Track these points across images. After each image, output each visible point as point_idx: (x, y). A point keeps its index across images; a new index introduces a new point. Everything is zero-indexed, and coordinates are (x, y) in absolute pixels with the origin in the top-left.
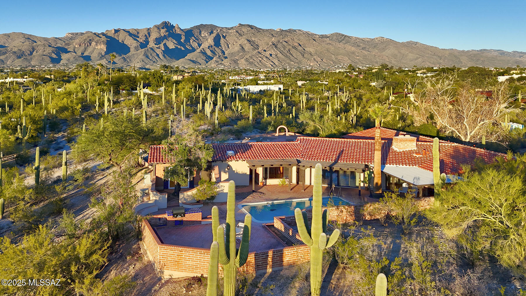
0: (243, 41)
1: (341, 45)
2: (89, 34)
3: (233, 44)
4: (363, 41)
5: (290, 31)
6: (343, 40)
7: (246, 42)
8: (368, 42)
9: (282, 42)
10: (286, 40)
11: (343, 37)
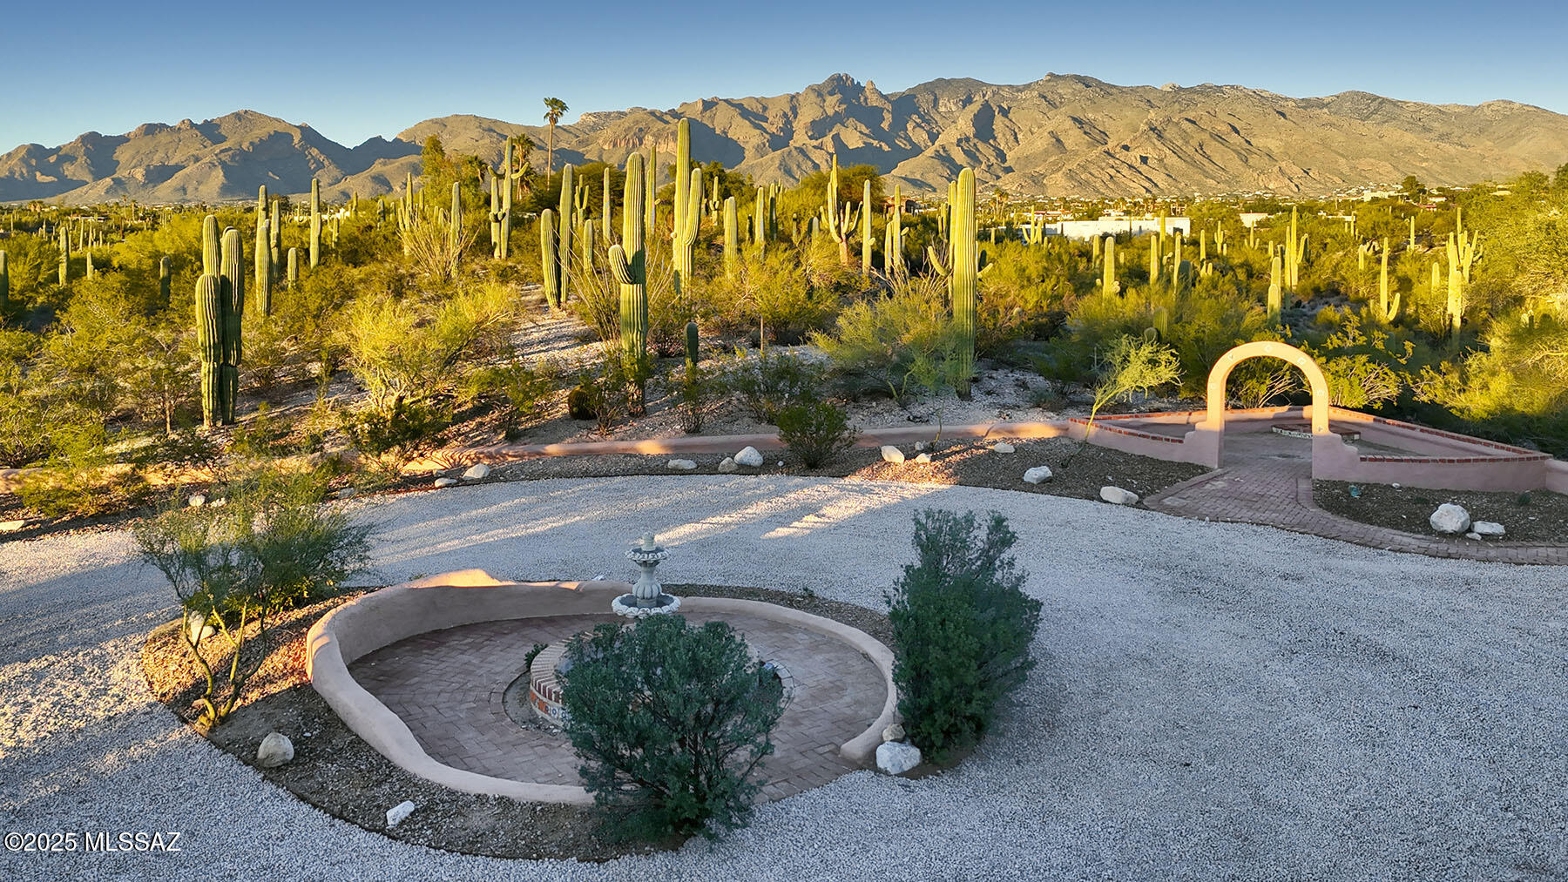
0: (1059, 121)
1: (1369, 129)
2: (638, 116)
3: (1030, 130)
4: (1443, 113)
5: (1204, 91)
6: (1376, 111)
7: (1069, 123)
8: (1458, 116)
9: (1177, 124)
10: (1191, 115)
11: (1373, 106)
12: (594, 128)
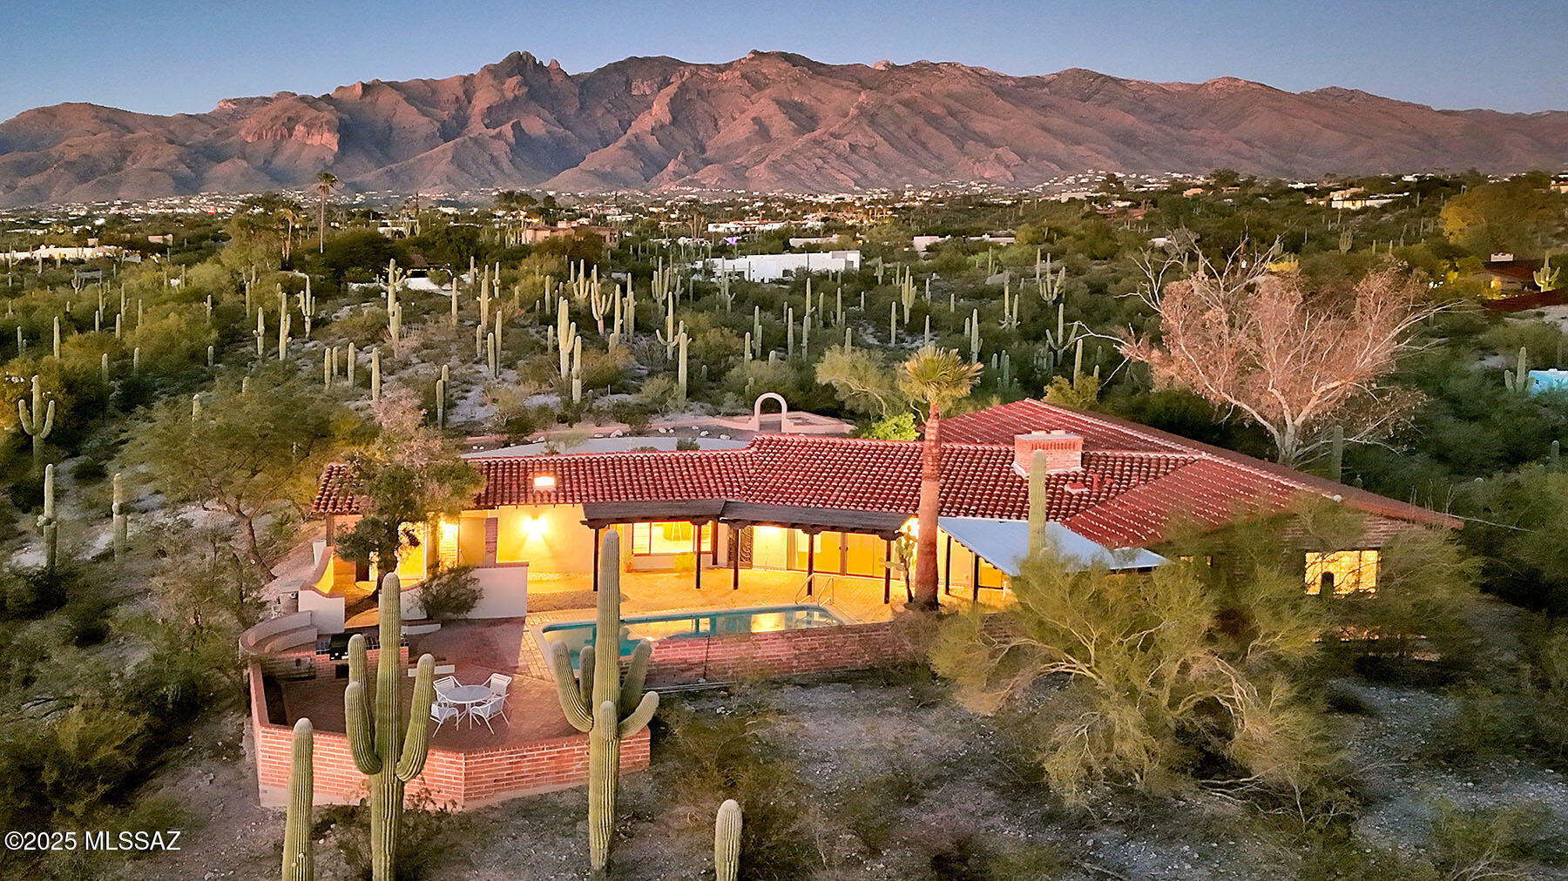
0: (764, 106)
1: (1088, 109)
2: (288, 102)
3: (732, 117)
4: (1166, 92)
5: (919, 69)
6: (1097, 91)
7: (773, 108)
8: (1181, 95)
9: (890, 107)
10: (906, 95)
11: (1096, 84)
12: (233, 116)
